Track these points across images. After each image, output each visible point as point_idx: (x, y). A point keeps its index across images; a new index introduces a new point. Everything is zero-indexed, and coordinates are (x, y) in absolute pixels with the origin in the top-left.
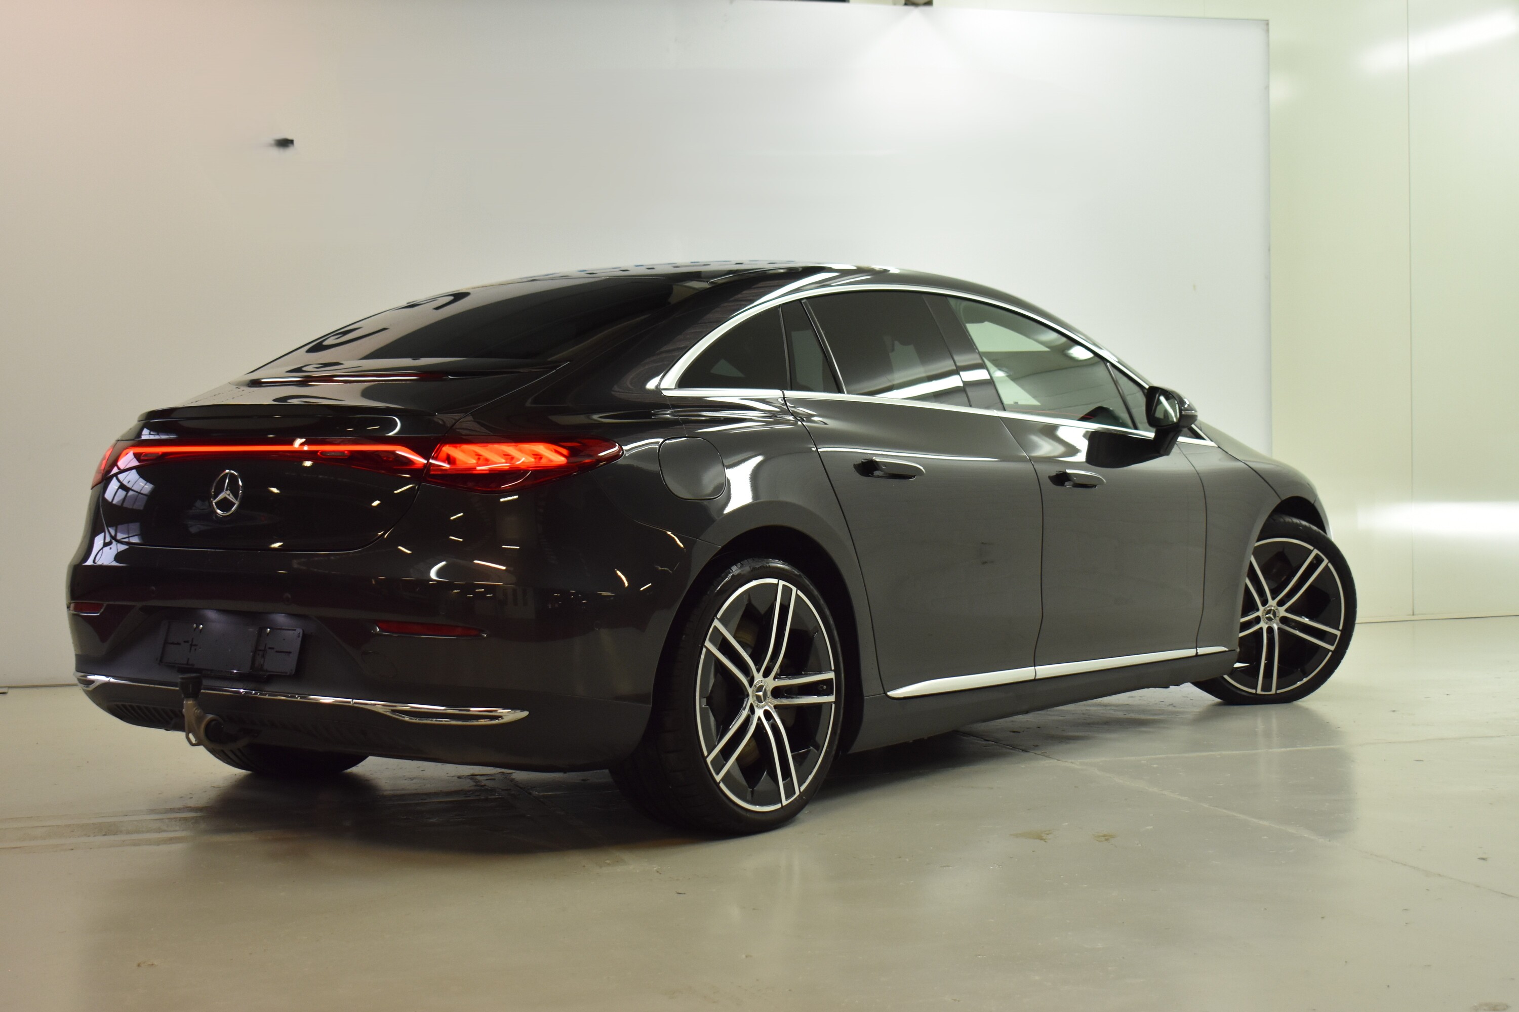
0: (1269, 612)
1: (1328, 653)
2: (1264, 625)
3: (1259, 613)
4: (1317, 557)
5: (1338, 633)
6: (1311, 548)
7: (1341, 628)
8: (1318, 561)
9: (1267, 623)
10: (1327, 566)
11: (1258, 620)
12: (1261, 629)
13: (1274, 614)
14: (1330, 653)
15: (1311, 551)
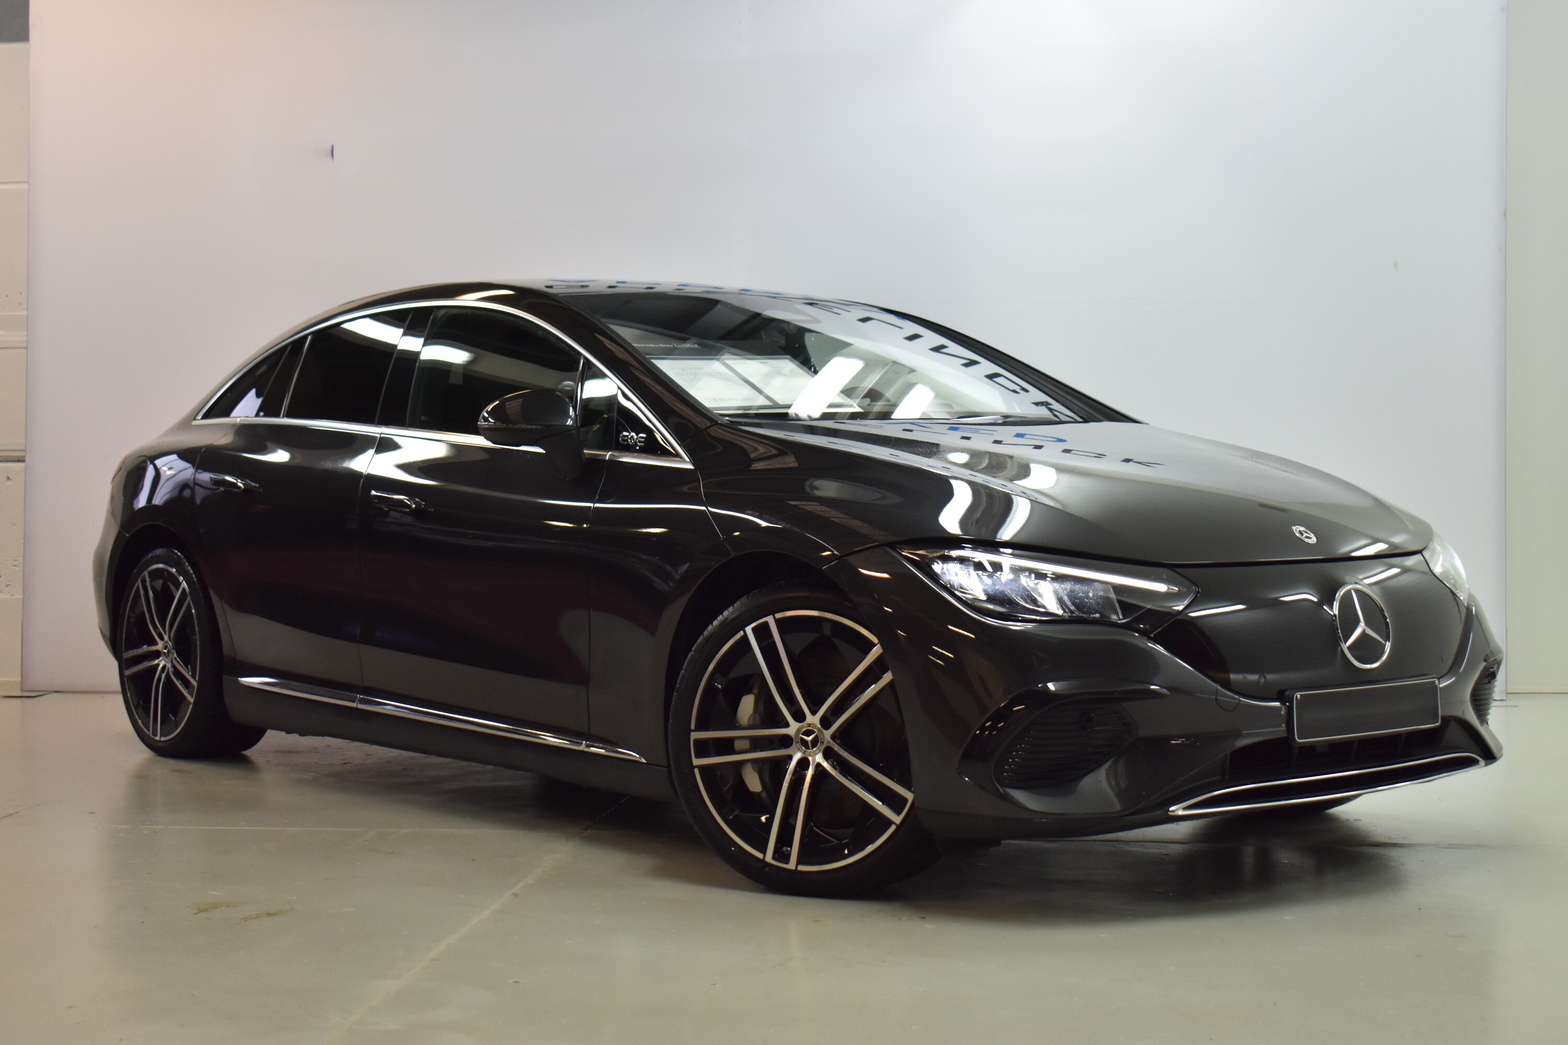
0: (815, 743)
1: (695, 727)
2: (813, 720)
3: (828, 734)
4: (786, 858)
5: (697, 762)
6: (801, 868)
7: (696, 771)
8: (782, 854)
9: (809, 725)
10: (764, 852)
11: (826, 723)
12: (814, 713)
13: (804, 743)
14: (693, 727)
15: (799, 862)
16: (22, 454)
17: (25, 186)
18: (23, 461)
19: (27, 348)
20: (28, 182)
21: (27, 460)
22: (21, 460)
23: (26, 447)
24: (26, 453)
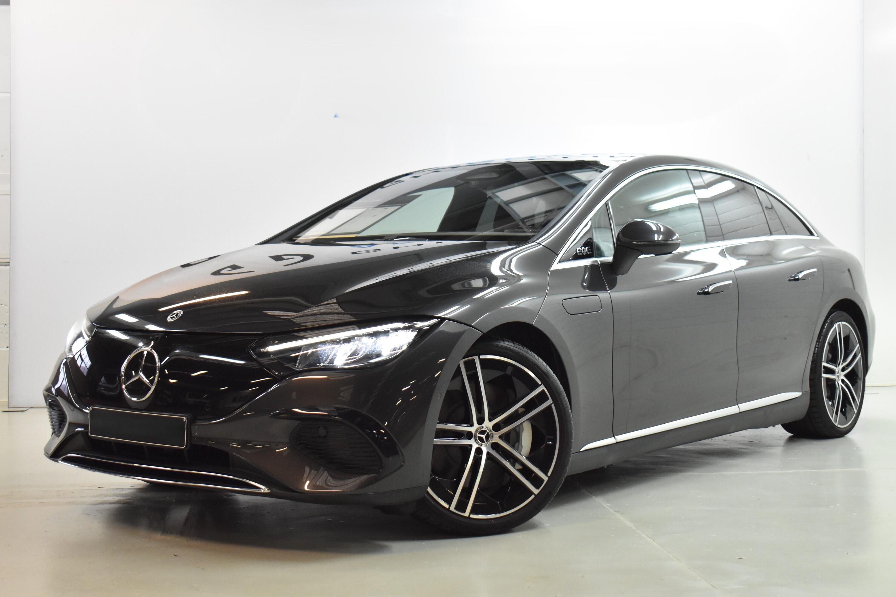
16: (8, 260)
17: (9, 95)
18: (9, 265)
19: (10, 195)
20: (10, 92)
21: (11, 264)
22: (7, 264)
23: (10, 256)
24: (10, 259)
